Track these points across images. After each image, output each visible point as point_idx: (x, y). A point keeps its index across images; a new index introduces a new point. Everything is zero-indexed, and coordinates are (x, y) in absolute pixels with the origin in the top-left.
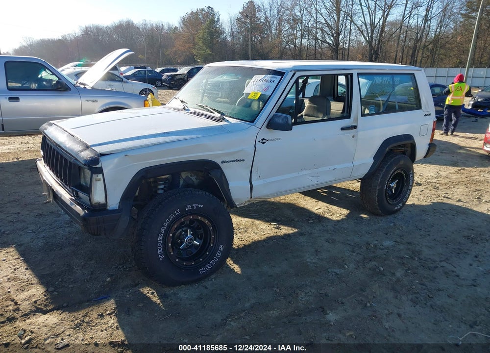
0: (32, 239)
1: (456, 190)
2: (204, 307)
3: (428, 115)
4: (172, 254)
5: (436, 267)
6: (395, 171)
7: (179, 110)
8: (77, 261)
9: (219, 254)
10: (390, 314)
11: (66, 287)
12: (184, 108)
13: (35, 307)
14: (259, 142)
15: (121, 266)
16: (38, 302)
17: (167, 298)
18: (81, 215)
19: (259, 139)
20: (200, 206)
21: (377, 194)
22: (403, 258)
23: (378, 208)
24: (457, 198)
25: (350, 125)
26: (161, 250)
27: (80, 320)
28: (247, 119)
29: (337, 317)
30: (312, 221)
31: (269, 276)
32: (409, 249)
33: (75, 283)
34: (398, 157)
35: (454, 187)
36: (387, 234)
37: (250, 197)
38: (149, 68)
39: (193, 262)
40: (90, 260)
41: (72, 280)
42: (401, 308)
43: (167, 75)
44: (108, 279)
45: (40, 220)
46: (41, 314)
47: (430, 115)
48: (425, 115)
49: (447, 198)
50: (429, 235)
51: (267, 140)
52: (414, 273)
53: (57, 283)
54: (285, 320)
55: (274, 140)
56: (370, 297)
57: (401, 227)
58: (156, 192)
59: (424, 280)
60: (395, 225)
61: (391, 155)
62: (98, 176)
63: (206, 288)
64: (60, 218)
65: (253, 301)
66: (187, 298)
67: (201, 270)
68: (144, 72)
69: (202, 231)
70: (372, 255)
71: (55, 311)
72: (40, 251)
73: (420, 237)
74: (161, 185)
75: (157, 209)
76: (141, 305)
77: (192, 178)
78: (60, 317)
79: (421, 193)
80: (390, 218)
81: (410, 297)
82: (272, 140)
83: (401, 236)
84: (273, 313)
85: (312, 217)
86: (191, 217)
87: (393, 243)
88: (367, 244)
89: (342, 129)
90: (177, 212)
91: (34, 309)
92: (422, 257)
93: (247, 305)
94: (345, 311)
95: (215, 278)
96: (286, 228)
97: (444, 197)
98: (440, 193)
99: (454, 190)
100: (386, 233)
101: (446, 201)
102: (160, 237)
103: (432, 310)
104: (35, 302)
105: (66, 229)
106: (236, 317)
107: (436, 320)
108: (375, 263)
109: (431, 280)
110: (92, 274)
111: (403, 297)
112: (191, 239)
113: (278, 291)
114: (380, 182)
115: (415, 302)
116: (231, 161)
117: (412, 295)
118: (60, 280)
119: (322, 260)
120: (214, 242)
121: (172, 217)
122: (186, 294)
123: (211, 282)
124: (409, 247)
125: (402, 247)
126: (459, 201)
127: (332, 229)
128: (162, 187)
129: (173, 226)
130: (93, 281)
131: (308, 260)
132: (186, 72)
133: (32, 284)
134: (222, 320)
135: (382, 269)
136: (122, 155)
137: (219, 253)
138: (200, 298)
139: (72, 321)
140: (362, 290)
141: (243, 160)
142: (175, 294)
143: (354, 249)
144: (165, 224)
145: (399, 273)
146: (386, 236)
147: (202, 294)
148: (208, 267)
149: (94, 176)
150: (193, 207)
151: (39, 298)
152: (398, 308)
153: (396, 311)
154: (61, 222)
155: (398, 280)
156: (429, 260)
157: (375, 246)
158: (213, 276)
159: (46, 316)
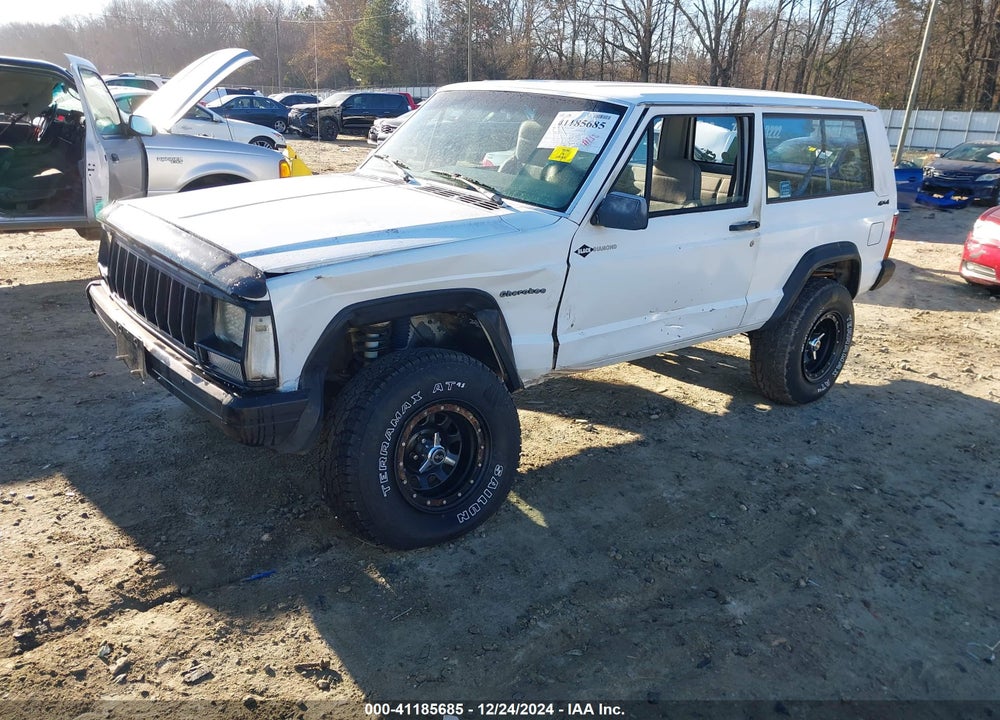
0: (81, 452)
1: (922, 354)
2: (476, 592)
3: (884, 203)
4: (405, 482)
5: (916, 508)
6: (821, 316)
7: (396, 182)
8: (190, 498)
9: (493, 484)
10: (847, 601)
11: (180, 554)
12: (407, 180)
13: (121, 595)
14: (577, 252)
15: (286, 510)
16: (125, 585)
17: (397, 573)
18: (224, 403)
19: (576, 246)
20: (459, 384)
21: (786, 362)
22: (849, 490)
23: (786, 388)
24: (927, 371)
25: (747, 220)
26: (385, 477)
27: (225, 623)
28: (548, 203)
29: (749, 609)
30: (656, 416)
31: (594, 527)
32: (858, 472)
33: (196, 544)
34: (828, 286)
35: (917, 349)
36: (809, 442)
37: (551, 366)
38: (258, 94)
39: (443, 498)
40: (218, 498)
41: (189, 539)
42: (867, 590)
43: (300, 110)
44: (266, 537)
45: (89, 413)
46: (135, 611)
47: (888, 202)
48: (880, 204)
49: (909, 369)
50: (890, 444)
51: (592, 250)
52: (878, 520)
53: (158, 544)
54: (644, 616)
55: (604, 248)
56: (803, 568)
57: (834, 428)
58: (361, 354)
59: (898, 533)
60: (820, 424)
61: (815, 283)
62: (261, 321)
63: (473, 552)
64: (132, 409)
65: (573, 579)
66: (437, 573)
67: (460, 516)
68: (248, 101)
69: (457, 437)
70: (788, 484)
71: (166, 604)
72: (104, 477)
73: (874, 448)
74: (373, 340)
75: (377, 391)
76: (346, 589)
77: (430, 326)
78: (182, 616)
79: (857, 360)
80: (808, 409)
81: (879, 567)
82: (600, 249)
83: (836, 447)
84: (619, 603)
85: (656, 408)
86: (442, 408)
87: (824, 461)
88: (775, 461)
89: (733, 228)
90: (417, 398)
91: (118, 600)
92: (885, 487)
93: (563, 587)
94: (762, 596)
95: (486, 532)
96: (607, 429)
97: (904, 368)
98: (893, 360)
99: (918, 353)
100: (807, 439)
101: (908, 376)
102: (384, 449)
103: (926, 592)
104: (120, 586)
105: (149, 431)
106: (547, 612)
107: (937, 613)
108: (797, 500)
109: (912, 534)
110: (227, 526)
111: (866, 569)
112: (440, 454)
113: (619, 557)
114: (794, 337)
115: (891, 578)
116: (518, 293)
117: (881, 562)
118: (163, 538)
119: (694, 494)
120: (484, 457)
121: (406, 407)
122: (434, 566)
123: (480, 540)
124: (858, 467)
125: (842, 468)
126: (934, 376)
127: (700, 432)
128: (374, 344)
129: (407, 424)
130: (234, 540)
131: (665, 495)
132: (339, 103)
133: (103, 548)
134: (518, 617)
135: (814, 512)
136: (312, 276)
137: (493, 480)
138: (463, 573)
139: (209, 624)
140: (785, 554)
141: (543, 291)
142: (411, 565)
143: (750, 471)
144: (394, 422)
145: (850, 520)
146: (807, 446)
147: (465, 564)
148: (474, 509)
149: (255, 321)
150: (445, 387)
151: (126, 578)
152: (862, 589)
153: (857, 596)
154: (135, 417)
155: (850, 534)
156: (901, 494)
157: (792, 466)
158: (482, 528)
159: (150, 614)
